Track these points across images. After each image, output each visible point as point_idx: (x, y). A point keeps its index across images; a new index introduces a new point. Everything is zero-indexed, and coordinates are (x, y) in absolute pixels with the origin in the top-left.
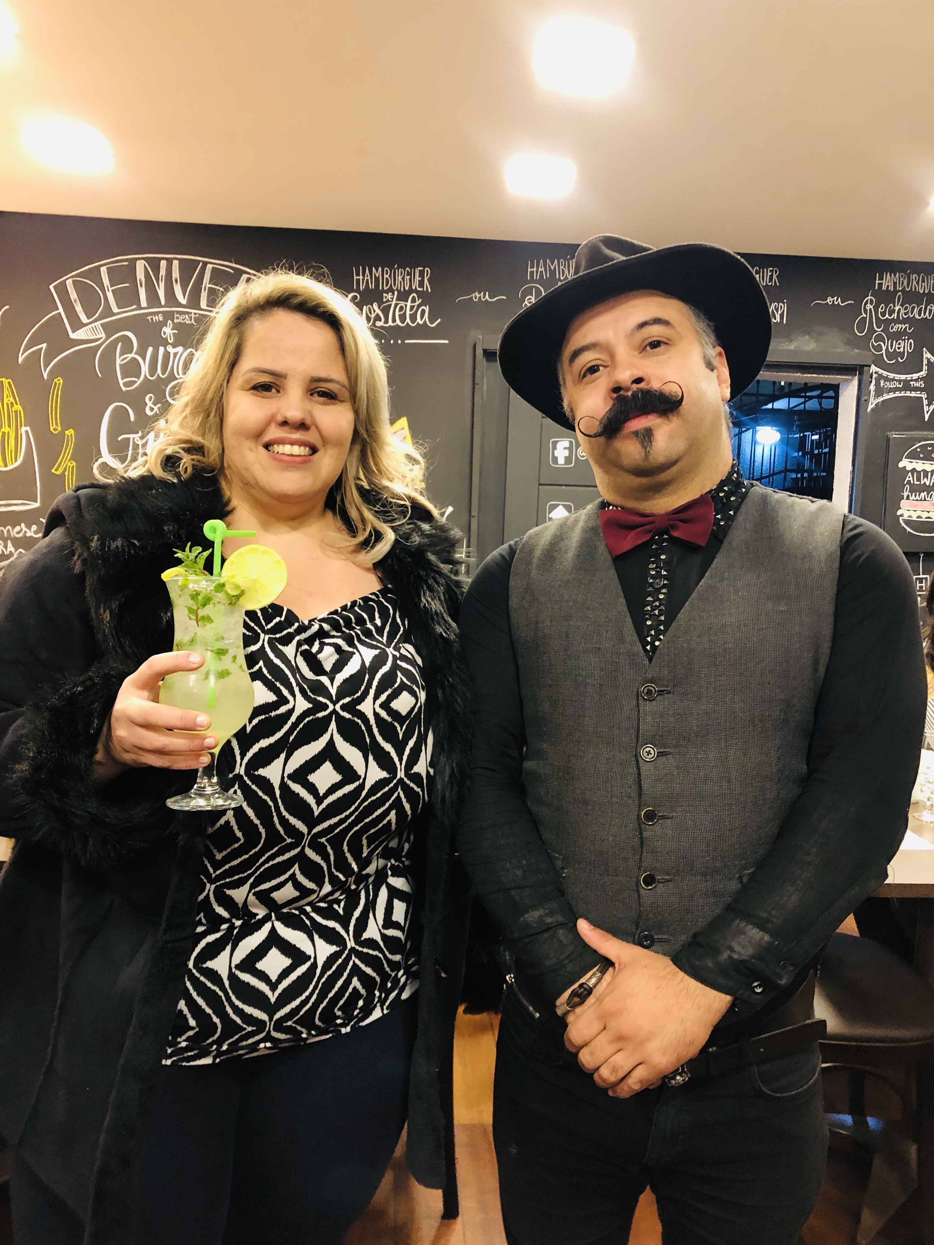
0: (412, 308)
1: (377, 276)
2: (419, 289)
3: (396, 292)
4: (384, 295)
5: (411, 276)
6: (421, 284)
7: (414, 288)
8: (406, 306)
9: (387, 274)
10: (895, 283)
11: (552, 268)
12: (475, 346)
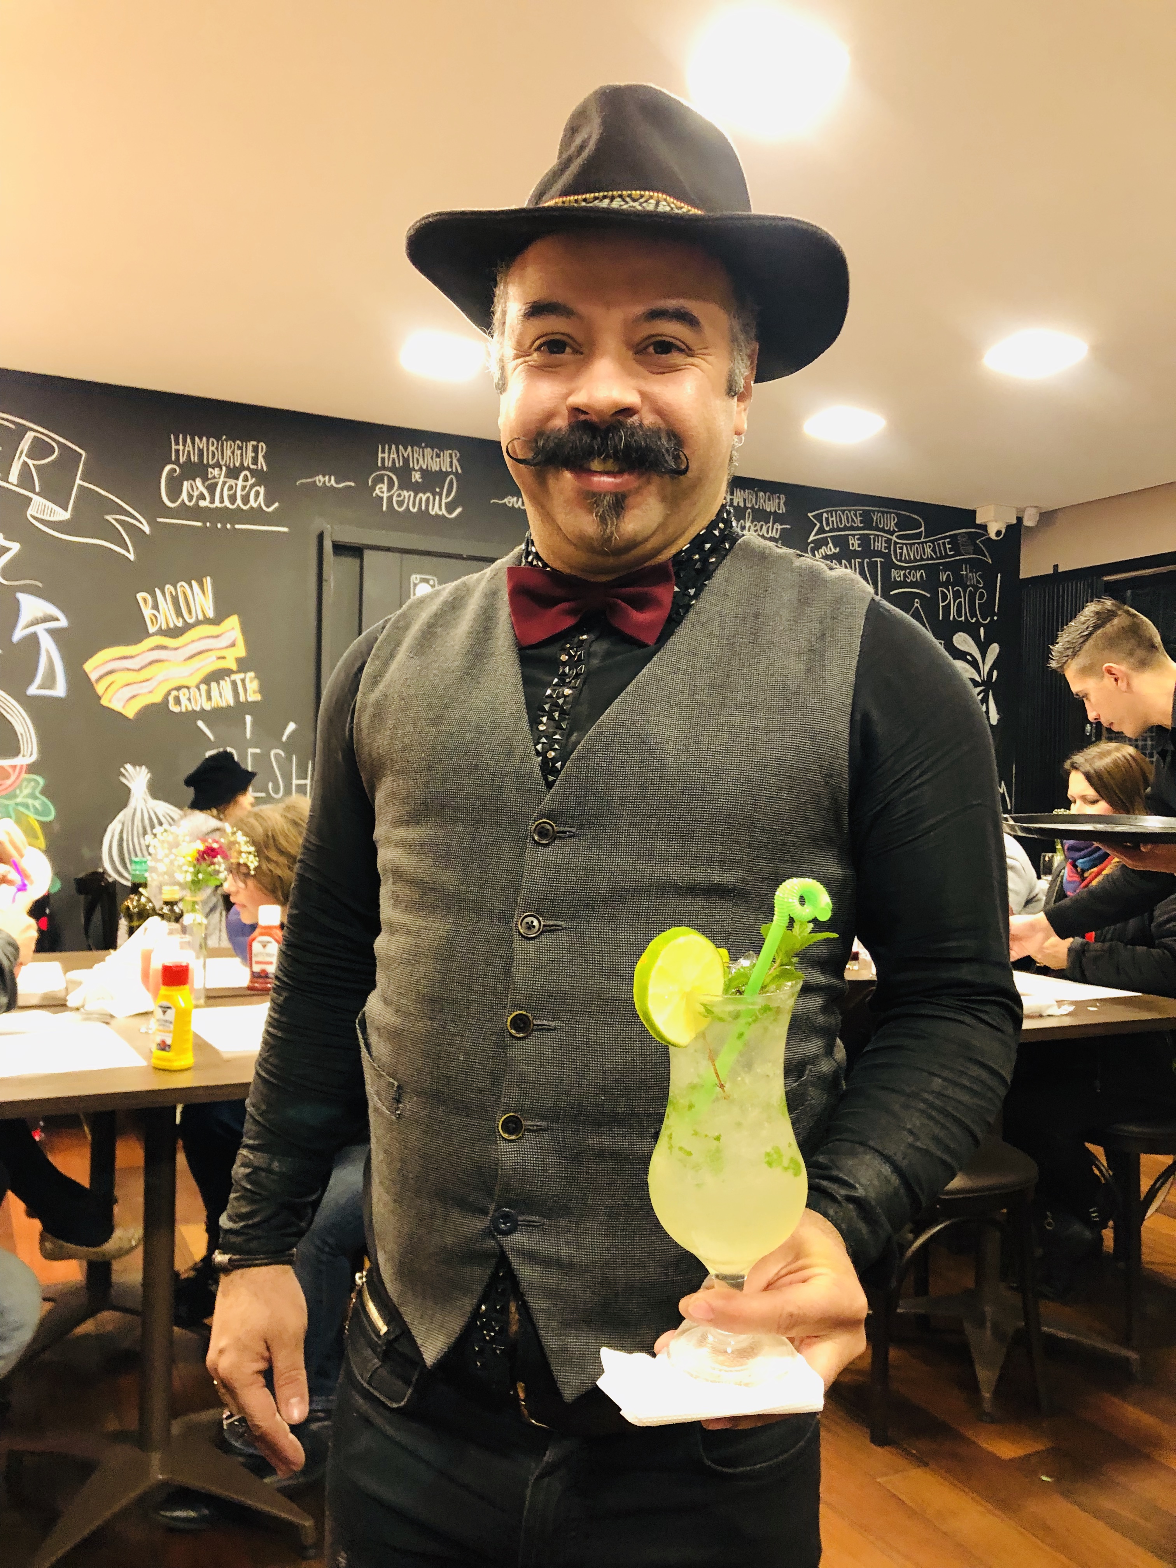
0: (244, 488)
1: (201, 447)
2: (252, 467)
3: (224, 468)
4: (210, 470)
5: (242, 450)
6: (255, 461)
7: (246, 465)
8: (236, 485)
9: (213, 445)
10: (745, 500)
11: (406, 455)
12: (321, 537)
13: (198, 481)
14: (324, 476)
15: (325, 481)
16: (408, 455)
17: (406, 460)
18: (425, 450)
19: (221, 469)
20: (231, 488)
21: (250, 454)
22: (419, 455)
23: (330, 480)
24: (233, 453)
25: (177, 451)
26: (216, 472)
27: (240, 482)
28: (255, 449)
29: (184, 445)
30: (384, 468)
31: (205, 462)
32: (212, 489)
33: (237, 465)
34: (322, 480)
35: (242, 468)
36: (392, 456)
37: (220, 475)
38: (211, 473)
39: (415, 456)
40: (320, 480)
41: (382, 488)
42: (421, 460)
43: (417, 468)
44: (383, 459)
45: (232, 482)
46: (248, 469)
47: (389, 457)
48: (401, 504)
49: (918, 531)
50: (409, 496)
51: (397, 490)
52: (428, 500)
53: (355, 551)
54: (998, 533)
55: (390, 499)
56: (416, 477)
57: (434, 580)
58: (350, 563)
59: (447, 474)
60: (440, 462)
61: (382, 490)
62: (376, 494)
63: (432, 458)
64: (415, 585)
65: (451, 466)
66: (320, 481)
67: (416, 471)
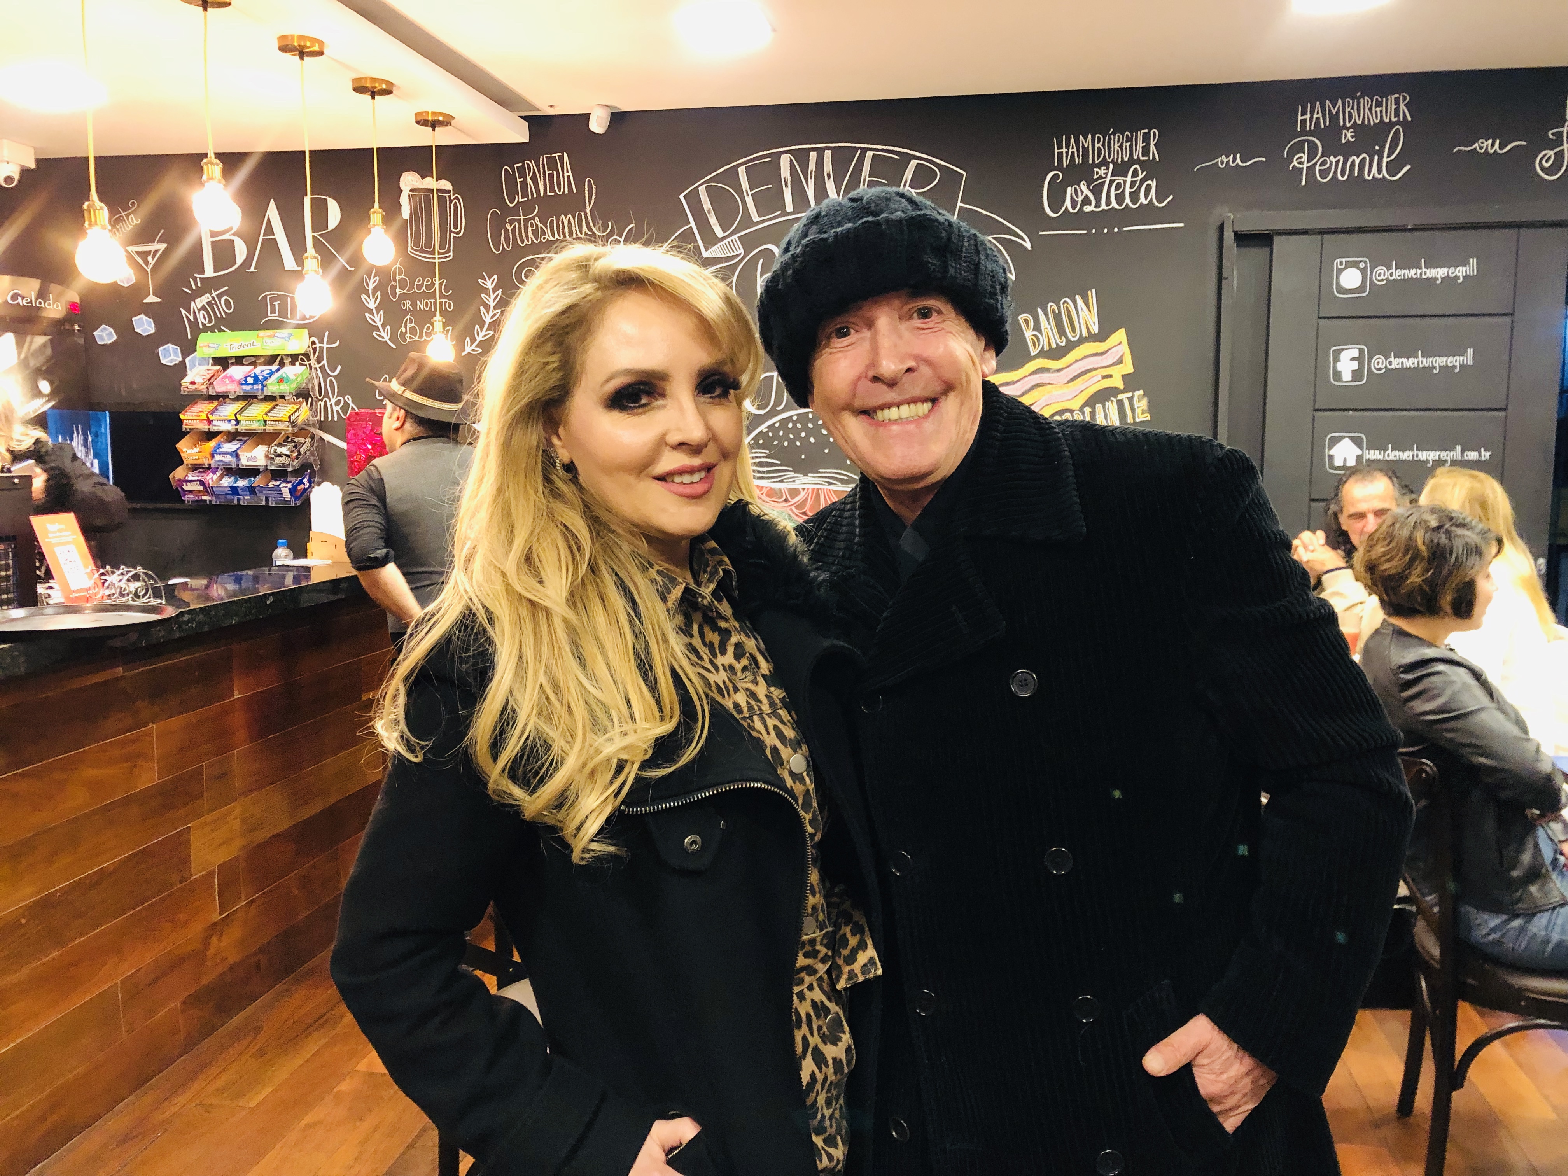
0: (1133, 184)
1: (1086, 146)
2: (1142, 158)
3: (1111, 166)
4: (1096, 170)
5: (1132, 141)
6: (1146, 151)
7: (1135, 157)
8: (1125, 182)
9: (1099, 142)
11: (1334, 112)
12: (1221, 228)
13: (1083, 186)
14: (1227, 157)
15: (1228, 162)
16: (1338, 111)
17: (1334, 118)
18: (1362, 100)
19: (1108, 169)
20: (1118, 186)
21: (1141, 144)
22: (1353, 108)
23: (1234, 160)
24: (1121, 147)
25: (1060, 154)
26: (1102, 171)
27: (1129, 179)
28: (1146, 138)
29: (1068, 147)
30: (1304, 132)
31: (1090, 162)
32: (1097, 191)
33: (1126, 159)
34: (1225, 160)
35: (1132, 161)
36: (1315, 116)
37: (1106, 174)
38: (1097, 173)
39: (1347, 110)
40: (1223, 161)
41: (1301, 157)
42: (1355, 114)
43: (1348, 125)
44: (1304, 122)
45: (1120, 179)
46: (1138, 161)
47: (1311, 118)
48: (1324, 173)
50: (1337, 162)
51: (1322, 156)
52: (1363, 161)
53: (1264, 239)
55: (1311, 169)
56: (1348, 136)
57: (1365, 262)
58: (1257, 254)
59: (1391, 124)
60: (1381, 112)
61: (1300, 161)
62: (1294, 166)
63: (1370, 109)
64: (1340, 271)
65: (1397, 115)
66: (1222, 163)
67: (1348, 129)
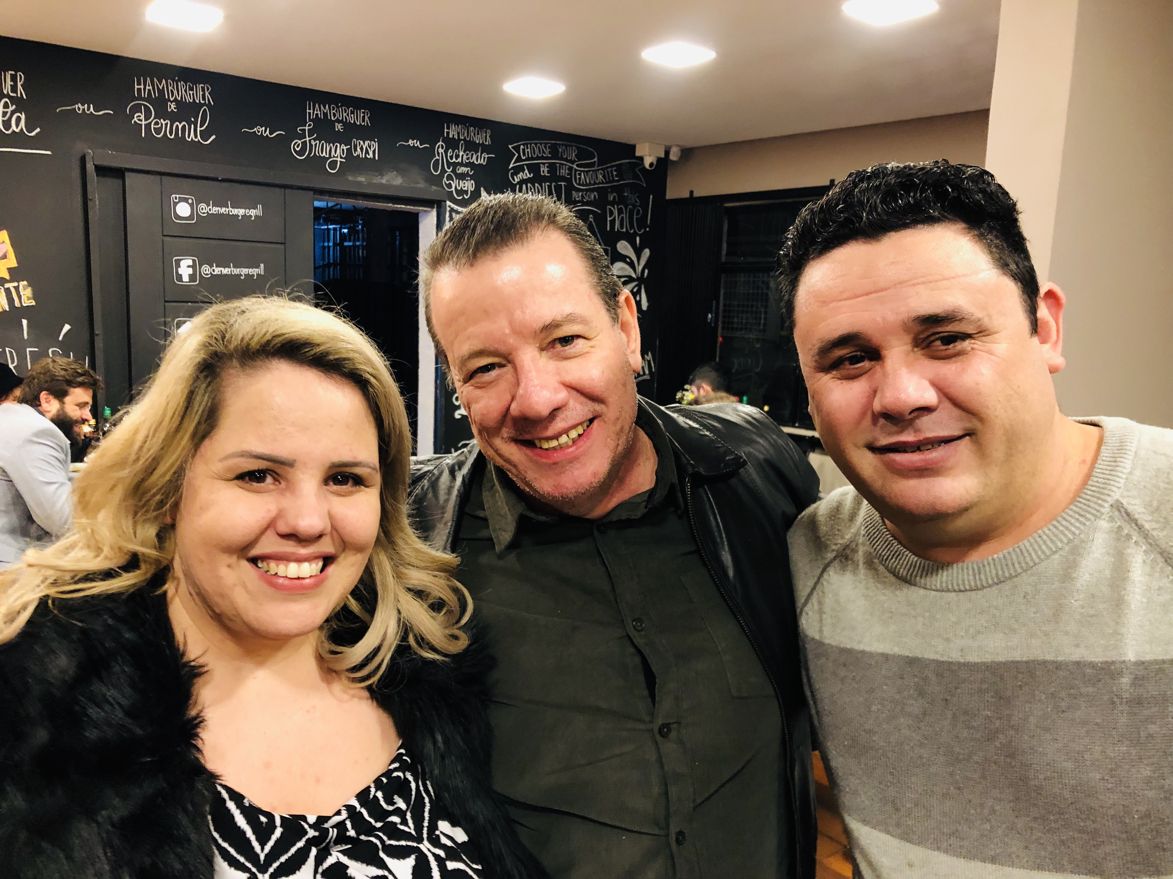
0: (5, 114)
2: (12, 94)
5: (1, 79)
6: (14, 89)
7: (5, 92)
10: (458, 133)
11: (161, 87)
12: (83, 160)
14: (83, 105)
15: (84, 110)
16: (163, 87)
17: (161, 92)
18: (179, 83)
21: (9, 82)
22: (173, 87)
23: (89, 109)
28: (14, 78)
30: (140, 98)
34: (81, 107)
35: (3, 95)
36: (147, 88)
39: (170, 88)
40: (79, 108)
41: (140, 116)
42: (175, 92)
43: (172, 99)
44: (139, 90)
46: (8, 96)
47: (145, 89)
48: (158, 130)
49: (593, 161)
50: (166, 124)
51: (154, 118)
52: (184, 127)
53: (119, 173)
54: (651, 165)
55: (148, 126)
56: (172, 107)
57: (192, 200)
58: (112, 183)
59: (201, 105)
60: (193, 94)
61: (139, 118)
62: (135, 122)
63: (186, 91)
64: (176, 204)
65: (204, 99)
67: (172, 102)
